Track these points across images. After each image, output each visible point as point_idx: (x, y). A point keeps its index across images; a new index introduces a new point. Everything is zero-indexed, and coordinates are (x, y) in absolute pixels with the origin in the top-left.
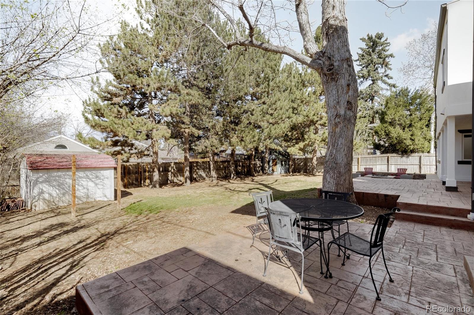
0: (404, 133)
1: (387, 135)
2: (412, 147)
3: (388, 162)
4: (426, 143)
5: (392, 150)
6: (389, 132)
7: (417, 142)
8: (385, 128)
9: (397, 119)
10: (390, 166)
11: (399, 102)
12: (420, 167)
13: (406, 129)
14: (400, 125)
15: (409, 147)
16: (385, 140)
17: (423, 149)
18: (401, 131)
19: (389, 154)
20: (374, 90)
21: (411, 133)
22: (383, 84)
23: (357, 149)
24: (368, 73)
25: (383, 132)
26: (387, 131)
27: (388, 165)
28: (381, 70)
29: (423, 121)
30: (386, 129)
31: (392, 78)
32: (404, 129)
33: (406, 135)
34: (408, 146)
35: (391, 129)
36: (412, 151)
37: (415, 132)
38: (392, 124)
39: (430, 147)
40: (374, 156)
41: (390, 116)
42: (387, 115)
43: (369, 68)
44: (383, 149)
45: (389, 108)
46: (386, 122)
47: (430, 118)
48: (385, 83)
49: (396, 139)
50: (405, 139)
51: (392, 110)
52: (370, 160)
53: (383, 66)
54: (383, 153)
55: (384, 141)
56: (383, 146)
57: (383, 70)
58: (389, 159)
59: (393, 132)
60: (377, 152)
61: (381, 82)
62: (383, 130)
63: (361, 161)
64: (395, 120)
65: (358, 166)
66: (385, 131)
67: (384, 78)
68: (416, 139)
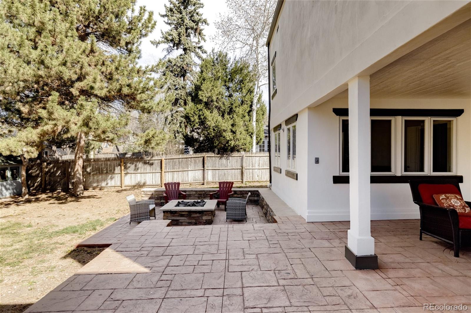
0: (224, 121)
1: (202, 122)
2: (232, 143)
3: (204, 167)
4: (249, 138)
5: (209, 147)
6: (205, 118)
7: (238, 136)
8: (199, 111)
9: (214, 98)
10: (206, 171)
11: (217, 72)
12: (242, 173)
13: (226, 116)
14: (219, 108)
15: (230, 142)
16: (199, 131)
17: (245, 146)
18: (220, 118)
19: (204, 153)
20: (185, 62)
21: (231, 122)
22: (196, 57)
23: (158, 144)
24: (179, 36)
25: (196, 117)
26: (202, 117)
27: (204, 170)
28: (194, 39)
29: (245, 106)
30: (201, 113)
31: (206, 52)
32: (223, 116)
33: (225, 124)
34: (229, 140)
35: (207, 113)
36: (234, 149)
37: (237, 120)
38: (207, 105)
39: (251, 144)
40: (185, 156)
41: (205, 92)
42: (201, 90)
43: (179, 30)
44: (197, 145)
45: (204, 80)
46: (200, 102)
47: (252, 102)
48: (199, 57)
49: (214, 130)
50: (225, 131)
51: (208, 82)
52: (179, 163)
53: (197, 34)
54: (196, 151)
55: (198, 133)
56: (196, 140)
57: (196, 40)
58: (205, 162)
59: (210, 119)
60: (189, 150)
61: (194, 54)
62: (196, 115)
63: (166, 164)
64: (212, 101)
65: (161, 173)
66: (199, 116)
67: (197, 50)
68: (237, 131)
